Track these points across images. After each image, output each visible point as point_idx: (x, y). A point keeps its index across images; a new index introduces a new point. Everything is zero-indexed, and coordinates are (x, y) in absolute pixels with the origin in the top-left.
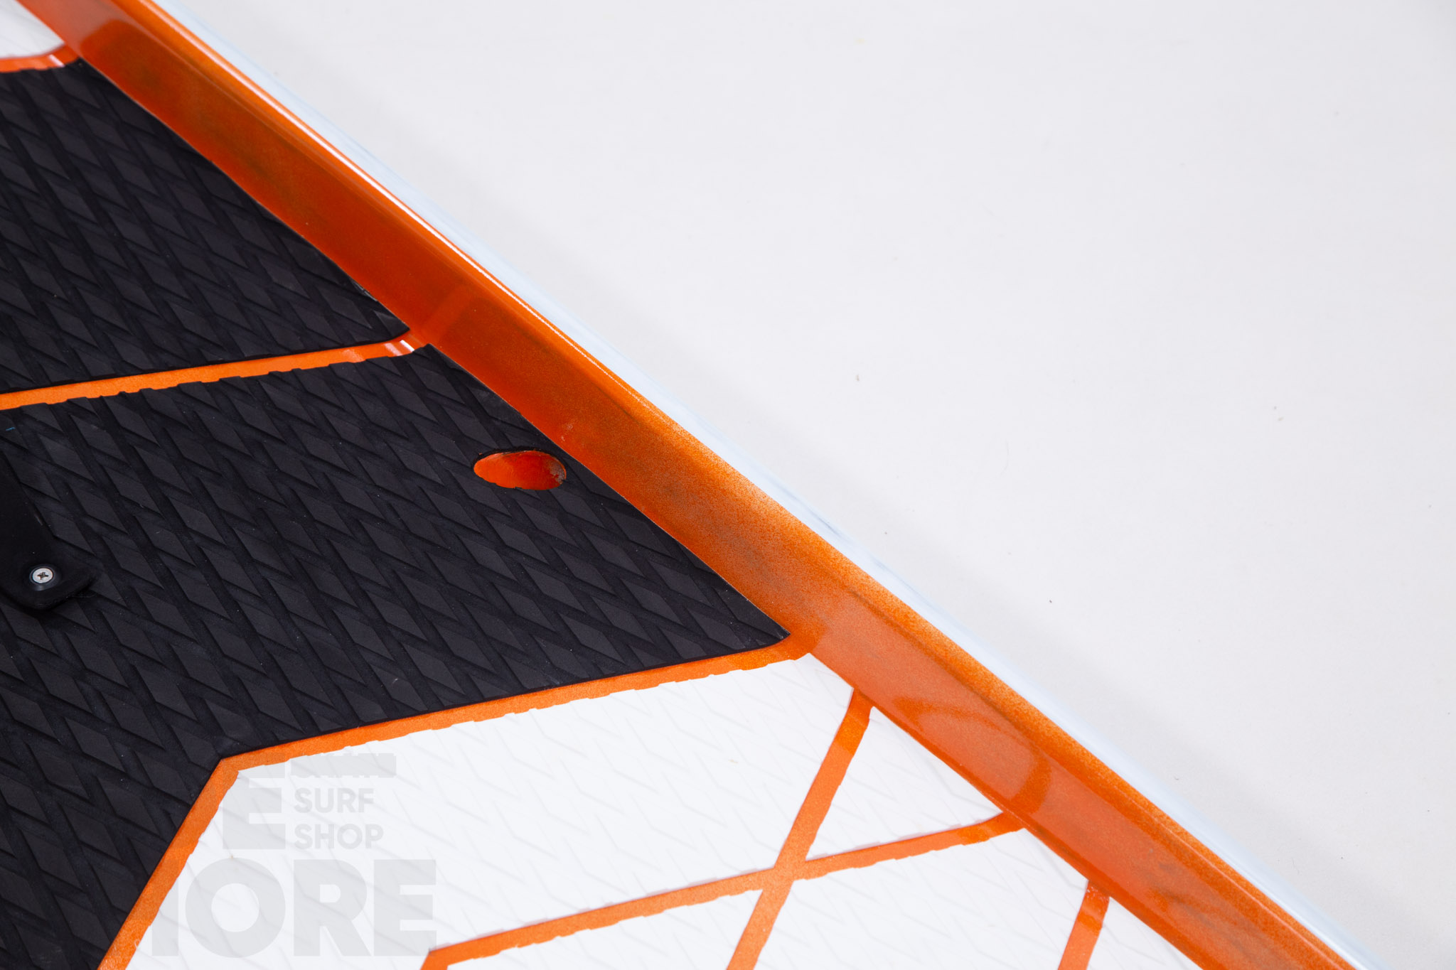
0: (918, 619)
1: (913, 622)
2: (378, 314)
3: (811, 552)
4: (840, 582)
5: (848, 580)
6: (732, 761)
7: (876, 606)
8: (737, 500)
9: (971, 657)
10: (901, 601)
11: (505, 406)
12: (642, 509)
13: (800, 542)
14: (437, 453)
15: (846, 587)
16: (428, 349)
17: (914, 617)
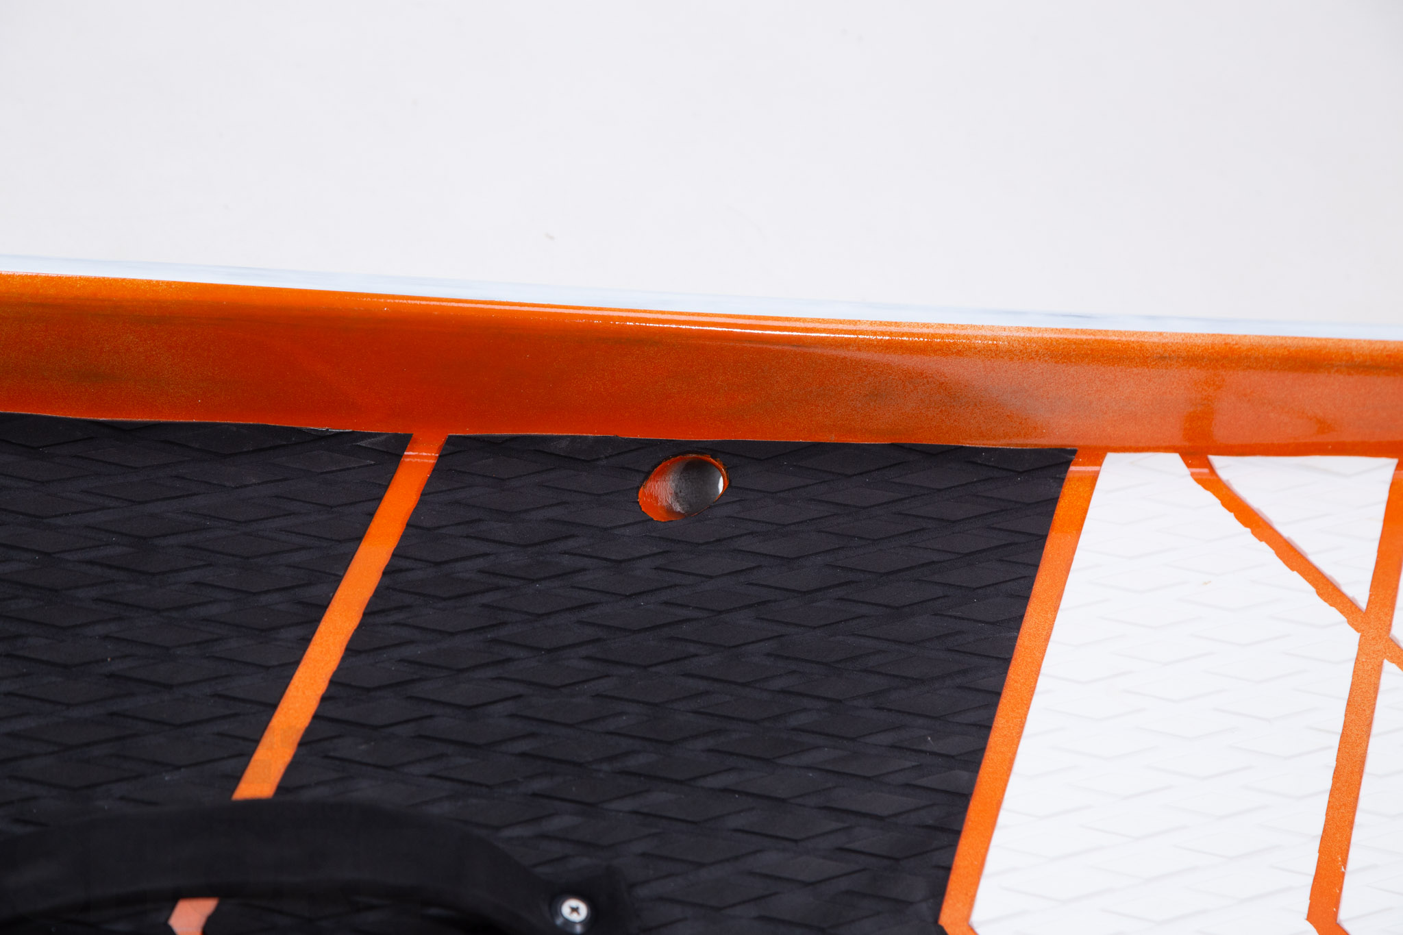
0: (1237, 338)
1: (1236, 344)
2: (363, 443)
3: (1092, 350)
4: (1139, 357)
5: (1147, 350)
6: (1206, 583)
7: (1191, 354)
8: (979, 351)
9: (1309, 338)
10: (1208, 334)
11: (597, 440)
12: (833, 438)
13: (1074, 347)
14: (611, 528)
15: (1147, 358)
16: (451, 441)
17: (1233, 340)
